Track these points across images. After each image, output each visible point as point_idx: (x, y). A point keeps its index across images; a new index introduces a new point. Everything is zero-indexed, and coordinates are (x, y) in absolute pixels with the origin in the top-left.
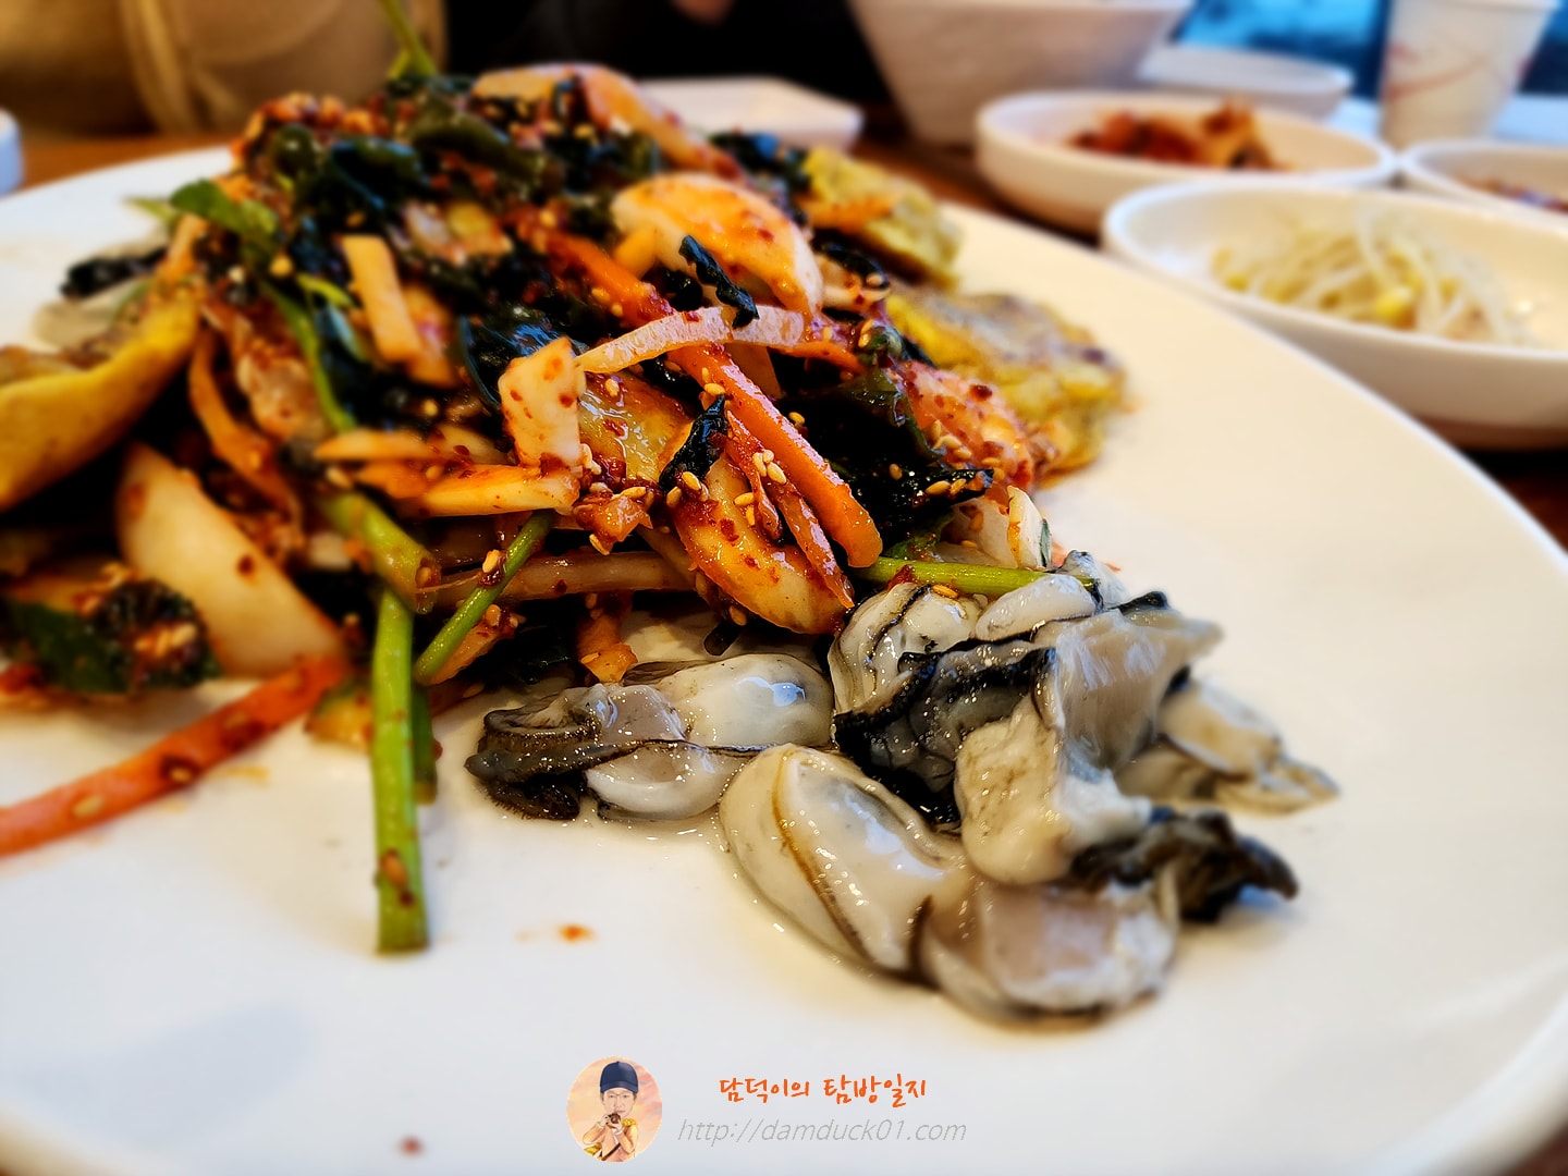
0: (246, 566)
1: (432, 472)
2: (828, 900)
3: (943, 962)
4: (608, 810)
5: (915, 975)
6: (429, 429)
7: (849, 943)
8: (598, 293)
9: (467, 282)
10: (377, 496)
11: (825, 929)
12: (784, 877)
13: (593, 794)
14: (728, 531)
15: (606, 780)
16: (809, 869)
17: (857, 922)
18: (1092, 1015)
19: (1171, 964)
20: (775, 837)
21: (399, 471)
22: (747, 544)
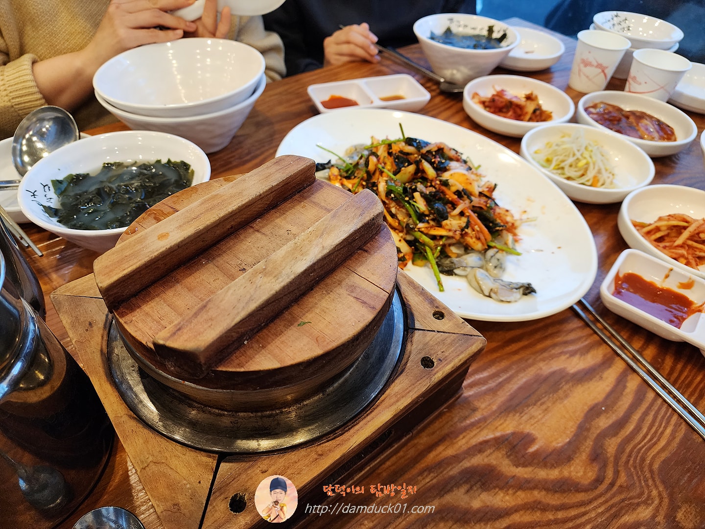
0: (400, 241)
1: (429, 229)
2: (480, 287)
3: (493, 295)
4: (456, 274)
5: (490, 296)
6: (428, 222)
7: (482, 292)
8: (447, 196)
9: (429, 196)
10: (422, 232)
11: (480, 291)
12: (475, 284)
13: (454, 273)
14: (471, 238)
15: (456, 271)
16: (478, 283)
17: (483, 289)
18: (509, 302)
19: (520, 299)
20: (474, 280)
21: (426, 229)
22: (474, 240)
